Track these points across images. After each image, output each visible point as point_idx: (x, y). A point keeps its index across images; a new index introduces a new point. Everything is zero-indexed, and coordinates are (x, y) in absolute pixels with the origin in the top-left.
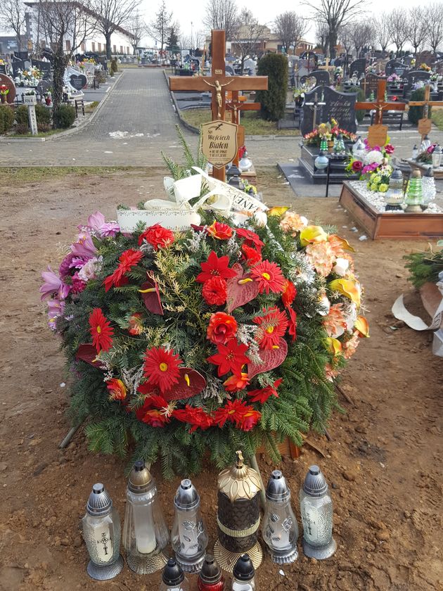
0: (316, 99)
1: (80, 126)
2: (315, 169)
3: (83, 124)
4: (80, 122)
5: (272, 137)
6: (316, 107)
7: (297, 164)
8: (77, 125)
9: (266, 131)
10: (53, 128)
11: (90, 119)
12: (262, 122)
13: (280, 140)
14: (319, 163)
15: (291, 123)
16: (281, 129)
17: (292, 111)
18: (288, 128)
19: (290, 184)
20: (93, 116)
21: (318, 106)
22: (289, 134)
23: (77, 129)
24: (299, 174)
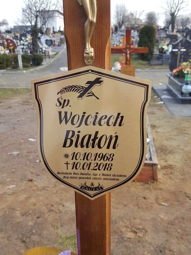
0: (180, 47)
1: (46, 64)
2: (182, 94)
3: (48, 63)
4: (46, 62)
5: (147, 69)
6: (179, 52)
7: (165, 88)
8: (44, 64)
9: (143, 67)
10: (32, 65)
11: (52, 61)
12: (141, 61)
13: (151, 71)
14: (185, 89)
15: (157, 62)
16: (152, 65)
17: (156, 56)
18: (156, 65)
19: (164, 103)
20: (54, 59)
21: (181, 52)
22: (156, 68)
23: (44, 66)
24: (169, 95)
